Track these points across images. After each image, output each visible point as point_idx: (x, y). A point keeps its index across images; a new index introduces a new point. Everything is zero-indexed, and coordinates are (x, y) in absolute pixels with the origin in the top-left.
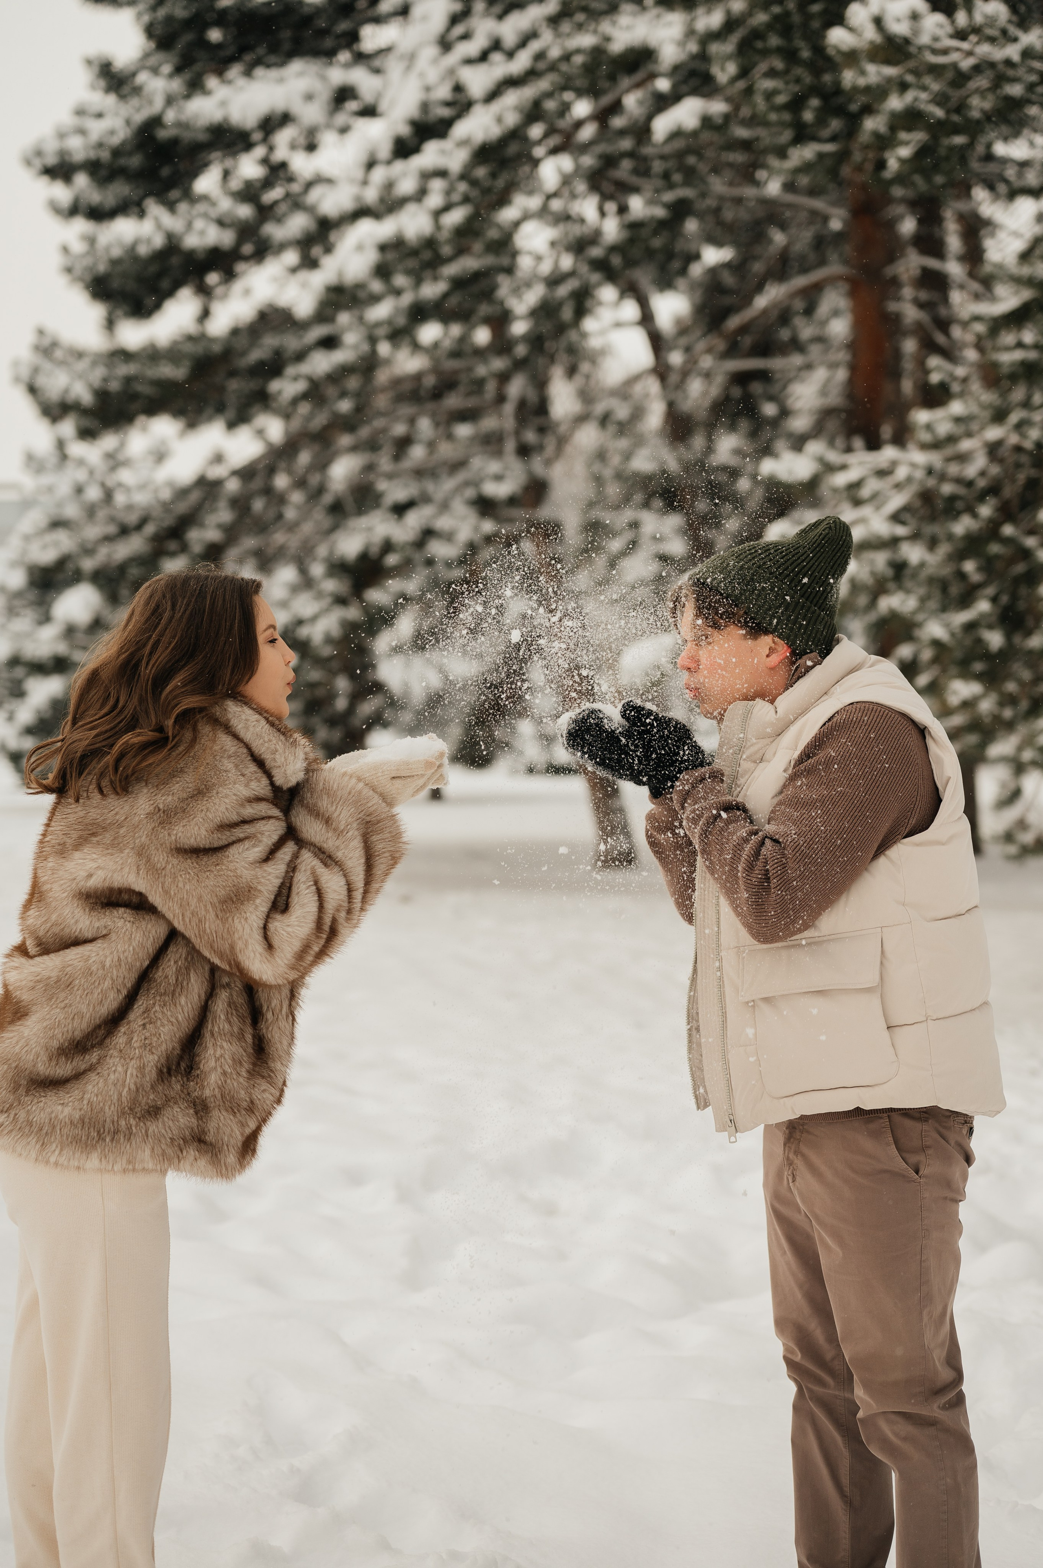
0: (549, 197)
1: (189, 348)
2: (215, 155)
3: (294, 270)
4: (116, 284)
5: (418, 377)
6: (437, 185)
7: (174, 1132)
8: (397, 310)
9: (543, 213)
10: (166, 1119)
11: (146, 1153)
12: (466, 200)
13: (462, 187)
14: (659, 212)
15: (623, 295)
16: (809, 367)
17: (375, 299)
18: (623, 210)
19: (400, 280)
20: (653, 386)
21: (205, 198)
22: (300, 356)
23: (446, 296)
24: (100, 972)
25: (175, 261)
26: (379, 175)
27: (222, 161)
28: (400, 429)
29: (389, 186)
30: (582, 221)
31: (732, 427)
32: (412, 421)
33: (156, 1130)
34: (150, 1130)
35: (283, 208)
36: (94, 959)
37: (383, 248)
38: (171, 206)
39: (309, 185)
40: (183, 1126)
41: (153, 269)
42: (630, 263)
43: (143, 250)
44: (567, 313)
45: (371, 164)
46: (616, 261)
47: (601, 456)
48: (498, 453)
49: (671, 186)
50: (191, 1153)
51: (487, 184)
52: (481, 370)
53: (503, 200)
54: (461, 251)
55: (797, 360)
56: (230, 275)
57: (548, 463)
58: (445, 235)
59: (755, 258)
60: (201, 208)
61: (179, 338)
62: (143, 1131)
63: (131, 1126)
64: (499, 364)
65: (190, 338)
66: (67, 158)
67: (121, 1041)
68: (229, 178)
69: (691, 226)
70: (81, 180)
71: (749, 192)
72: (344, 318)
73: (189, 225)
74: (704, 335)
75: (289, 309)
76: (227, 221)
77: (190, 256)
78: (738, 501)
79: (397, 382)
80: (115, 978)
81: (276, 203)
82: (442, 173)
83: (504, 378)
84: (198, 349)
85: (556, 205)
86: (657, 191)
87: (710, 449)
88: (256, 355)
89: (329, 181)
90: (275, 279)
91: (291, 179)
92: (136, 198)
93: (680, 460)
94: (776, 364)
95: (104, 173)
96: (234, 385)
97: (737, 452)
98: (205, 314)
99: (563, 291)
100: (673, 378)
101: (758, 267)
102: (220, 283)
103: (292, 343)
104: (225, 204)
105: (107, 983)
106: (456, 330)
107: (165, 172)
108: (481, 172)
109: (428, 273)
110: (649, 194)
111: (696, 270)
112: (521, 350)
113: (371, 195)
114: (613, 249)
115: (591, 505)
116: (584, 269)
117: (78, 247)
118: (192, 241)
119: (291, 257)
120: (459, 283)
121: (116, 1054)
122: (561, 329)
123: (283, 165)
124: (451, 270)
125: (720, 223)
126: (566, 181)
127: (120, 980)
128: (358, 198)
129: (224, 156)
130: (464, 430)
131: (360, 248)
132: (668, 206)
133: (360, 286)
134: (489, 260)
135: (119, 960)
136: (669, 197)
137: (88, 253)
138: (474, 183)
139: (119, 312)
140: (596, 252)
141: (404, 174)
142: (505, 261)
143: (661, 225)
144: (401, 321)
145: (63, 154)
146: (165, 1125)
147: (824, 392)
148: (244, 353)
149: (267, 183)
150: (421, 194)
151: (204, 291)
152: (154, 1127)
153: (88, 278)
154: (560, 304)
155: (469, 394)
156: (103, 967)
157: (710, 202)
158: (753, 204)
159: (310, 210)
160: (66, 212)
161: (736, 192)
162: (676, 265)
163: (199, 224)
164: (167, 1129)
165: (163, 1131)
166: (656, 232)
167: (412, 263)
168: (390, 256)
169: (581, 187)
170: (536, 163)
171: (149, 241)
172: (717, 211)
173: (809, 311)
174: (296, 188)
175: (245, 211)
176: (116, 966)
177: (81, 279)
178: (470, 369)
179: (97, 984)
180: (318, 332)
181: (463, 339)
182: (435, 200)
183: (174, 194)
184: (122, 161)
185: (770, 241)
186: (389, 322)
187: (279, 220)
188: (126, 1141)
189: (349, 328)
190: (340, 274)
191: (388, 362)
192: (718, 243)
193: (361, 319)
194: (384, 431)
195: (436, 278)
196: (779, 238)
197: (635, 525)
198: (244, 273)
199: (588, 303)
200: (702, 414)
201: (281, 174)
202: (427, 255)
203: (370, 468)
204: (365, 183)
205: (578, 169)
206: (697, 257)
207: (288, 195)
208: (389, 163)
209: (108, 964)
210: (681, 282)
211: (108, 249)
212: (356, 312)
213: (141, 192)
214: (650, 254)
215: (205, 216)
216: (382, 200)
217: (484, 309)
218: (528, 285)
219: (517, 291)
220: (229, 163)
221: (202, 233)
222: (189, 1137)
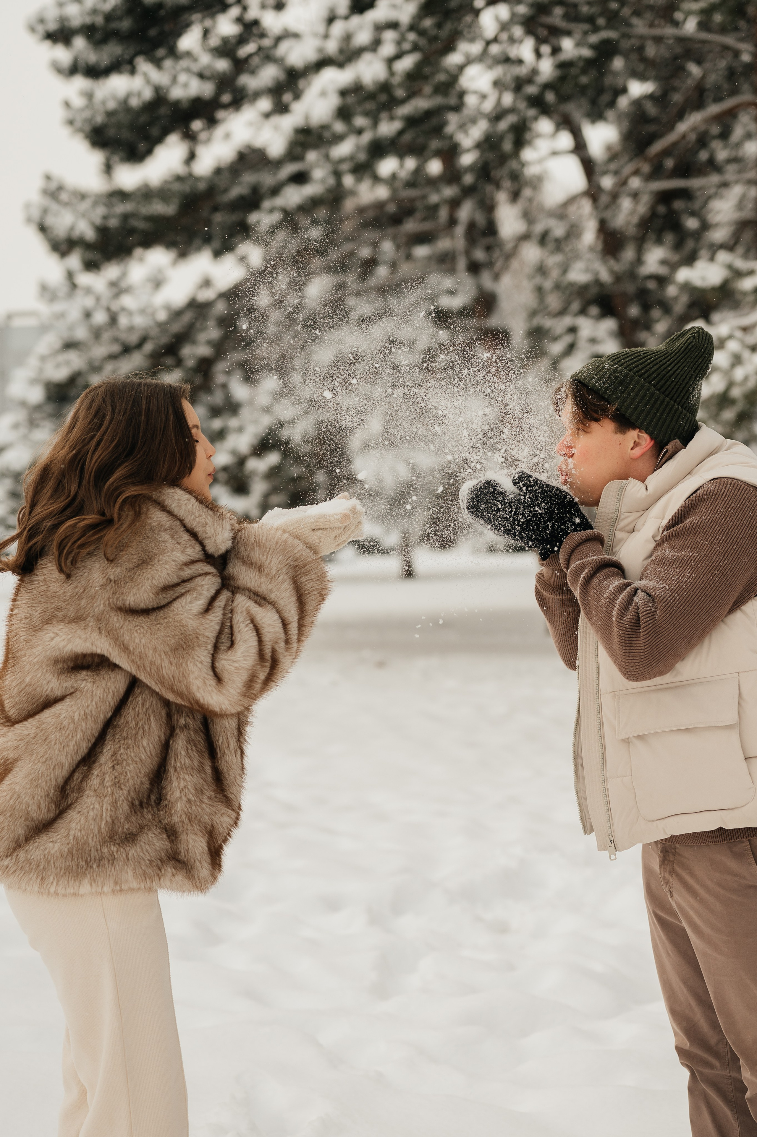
0: (488, 43)
1: (177, 187)
2: (196, 17)
3: (267, 116)
4: (111, 132)
5: (380, 205)
6: (389, 36)
7: (152, 855)
8: (358, 147)
9: (482, 57)
10: (143, 844)
11: (129, 874)
12: (416, 48)
13: (412, 36)
14: (586, 53)
15: (558, 127)
16: (725, 185)
17: (339, 138)
18: (556, 50)
19: (360, 121)
20: (586, 206)
21: (188, 54)
22: (275, 191)
23: (401, 133)
24: (72, 726)
25: (163, 111)
26: (338, 28)
27: (202, 21)
28: (365, 252)
29: (348, 38)
30: (520, 62)
31: (659, 241)
32: (375, 245)
33: (135, 854)
34: (130, 855)
35: (255, 61)
36: (64, 715)
37: (343, 93)
38: (158, 63)
39: (279, 39)
40: (158, 849)
41: (144, 119)
42: (563, 98)
43: (134, 102)
44: (507, 146)
45: (331, 20)
46: (550, 97)
47: (541, 270)
48: (452, 270)
49: (596, 29)
50: (169, 870)
51: (433, 32)
52: (434, 198)
53: (449, 47)
54: (412, 95)
55: (715, 179)
56: (212, 122)
57: (497, 277)
58: (396, 80)
59: (674, 89)
60: (184, 63)
61: (169, 178)
62: (124, 856)
63: (113, 852)
64: (449, 192)
65: (179, 178)
66: (66, 24)
67: (95, 782)
68: (209, 36)
69: (618, 63)
70: (79, 43)
71: (669, 31)
72: (312, 156)
73: (174, 80)
74: (631, 160)
75: (264, 149)
76: (207, 73)
77: (176, 104)
78: (666, 307)
79: (361, 210)
80: (84, 730)
81: (250, 56)
82: (394, 25)
83: (455, 204)
84: (186, 188)
85: (495, 49)
86: (586, 33)
87: (639, 261)
88: (236, 191)
89: (296, 36)
90: (251, 124)
91: (263, 35)
92: (127, 57)
93: (612, 272)
94: (695, 183)
95: (98, 36)
96: (218, 218)
97: (663, 262)
98: (192, 156)
99: (503, 125)
100: (604, 199)
101: (677, 98)
102: (203, 130)
103: (267, 179)
104: (205, 59)
105: (79, 735)
106: (411, 163)
107: (153, 32)
108: (428, 23)
109: (384, 115)
110: (578, 36)
111: (623, 102)
112: (468, 179)
113: (332, 47)
114: (547, 86)
115: (533, 314)
116: (522, 105)
117: (78, 102)
118: (177, 93)
119: (265, 104)
120: (411, 122)
121: (91, 793)
122: (503, 159)
123: (256, 23)
124: (405, 110)
125: (644, 59)
126: (504, 27)
127: (89, 732)
128: (320, 50)
129: (204, 18)
130: (421, 251)
131: (323, 94)
132: (593, 47)
133: (325, 127)
134: (438, 100)
135: (85, 714)
136: (594, 39)
137: (87, 107)
138: (422, 33)
139: (116, 158)
140: (531, 90)
141: (361, 27)
142: (453, 101)
143: (589, 64)
144: (362, 157)
145: (62, 20)
146: (142, 849)
147: (740, 206)
148: (226, 190)
149: (242, 40)
150: (376, 44)
151: (190, 137)
152: (133, 851)
153: (88, 128)
154: (501, 138)
155: (424, 219)
156: (73, 721)
157: (635, 42)
158: (671, 42)
159: (279, 61)
160: (67, 72)
161: (657, 32)
162: (605, 98)
163: (183, 78)
164: (145, 852)
165: (141, 854)
166: (584, 71)
167: (370, 106)
168: (351, 100)
169: (518, 31)
170: (477, 13)
171: (139, 94)
172: (641, 49)
173: (725, 135)
174: (267, 42)
175: (222, 65)
176: (83, 720)
177: (80, 130)
178: (424, 197)
179: (70, 737)
180: (290, 169)
181: (418, 171)
182: (388, 49)
183: (161, 52)
184: (114, 25)
185: (689, 74)
186: (351, 158)
187: (253, 72)
188: (110, 865)
189: (317, 165)
190: (307, 118)
191: (353, 193)
192: (642, 77)
193: (327, 157)
194: (352, 254)
195: (392, 118)
196: (694, 70)
197: (573, 330)
198: (223, 120)
199: (528, 136)
200: (631, 231)
201: (255, 30)
202: (383, 98)
203: (340, 287)
204: (326, 36)
205: (513, 15)
206: (624, 90)
207: (260, 49)
208: (346, 18)
209: (76, 718)
210: (610, 114)
211: (104, 102)
212: (323, 151)
213: (131, 51)
214: (583, 90)
215: (188, 70)
216: (341, 51)
217: (435, 144)
218: (474, 121)
219: (462, 127)
220: (208, 23)
221: (186, 85)
222: (165, 858)
